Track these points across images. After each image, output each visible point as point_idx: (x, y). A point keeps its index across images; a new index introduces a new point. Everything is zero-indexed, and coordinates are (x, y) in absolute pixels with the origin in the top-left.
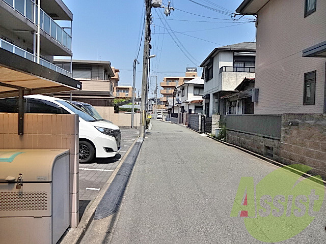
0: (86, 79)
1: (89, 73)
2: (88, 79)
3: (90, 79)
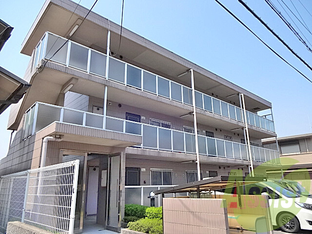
0: (295, 154)
1: (297, 147)
2: (297, 153)
3: (300, 153)
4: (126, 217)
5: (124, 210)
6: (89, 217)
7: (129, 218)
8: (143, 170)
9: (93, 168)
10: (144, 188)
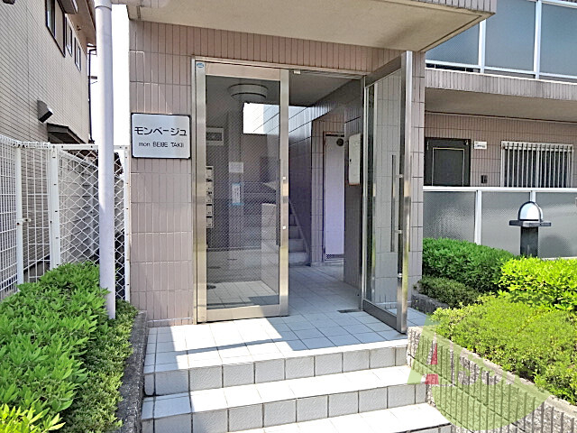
4: (429, 280)
5: (421, 255)
6: (332, 261)
7: (439, 283)
8: (480, 145)
9: (337, 138)
10: (483, 193)
